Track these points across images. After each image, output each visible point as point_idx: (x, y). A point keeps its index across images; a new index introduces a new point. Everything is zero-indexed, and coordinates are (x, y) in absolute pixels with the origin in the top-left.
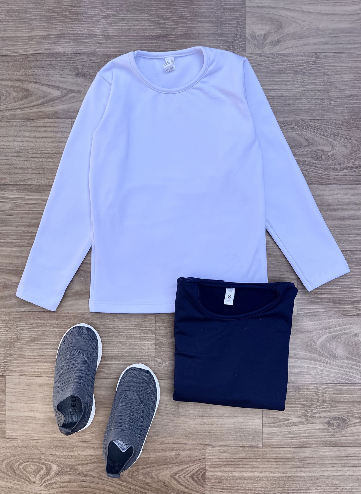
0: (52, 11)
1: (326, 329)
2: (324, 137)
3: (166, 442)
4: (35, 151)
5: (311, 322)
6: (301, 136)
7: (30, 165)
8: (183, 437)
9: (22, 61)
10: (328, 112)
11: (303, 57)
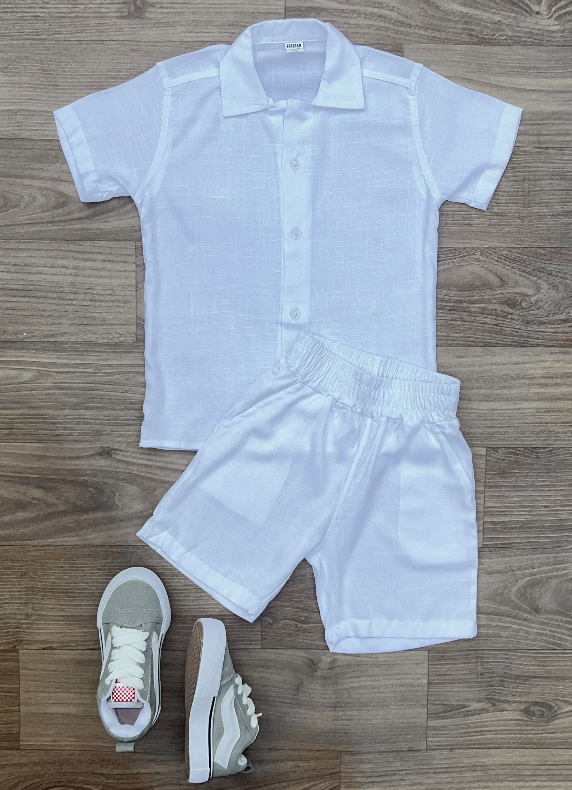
0: (106, 75)
1: (527, 569)
2: (524, 274)
3: (279, 747)
4: (75, 289)
5: (505, 557)
6: (490, 271)
7: (66, 311)
8: (304, 739)
9: (58, 150)
10: (530, 237)
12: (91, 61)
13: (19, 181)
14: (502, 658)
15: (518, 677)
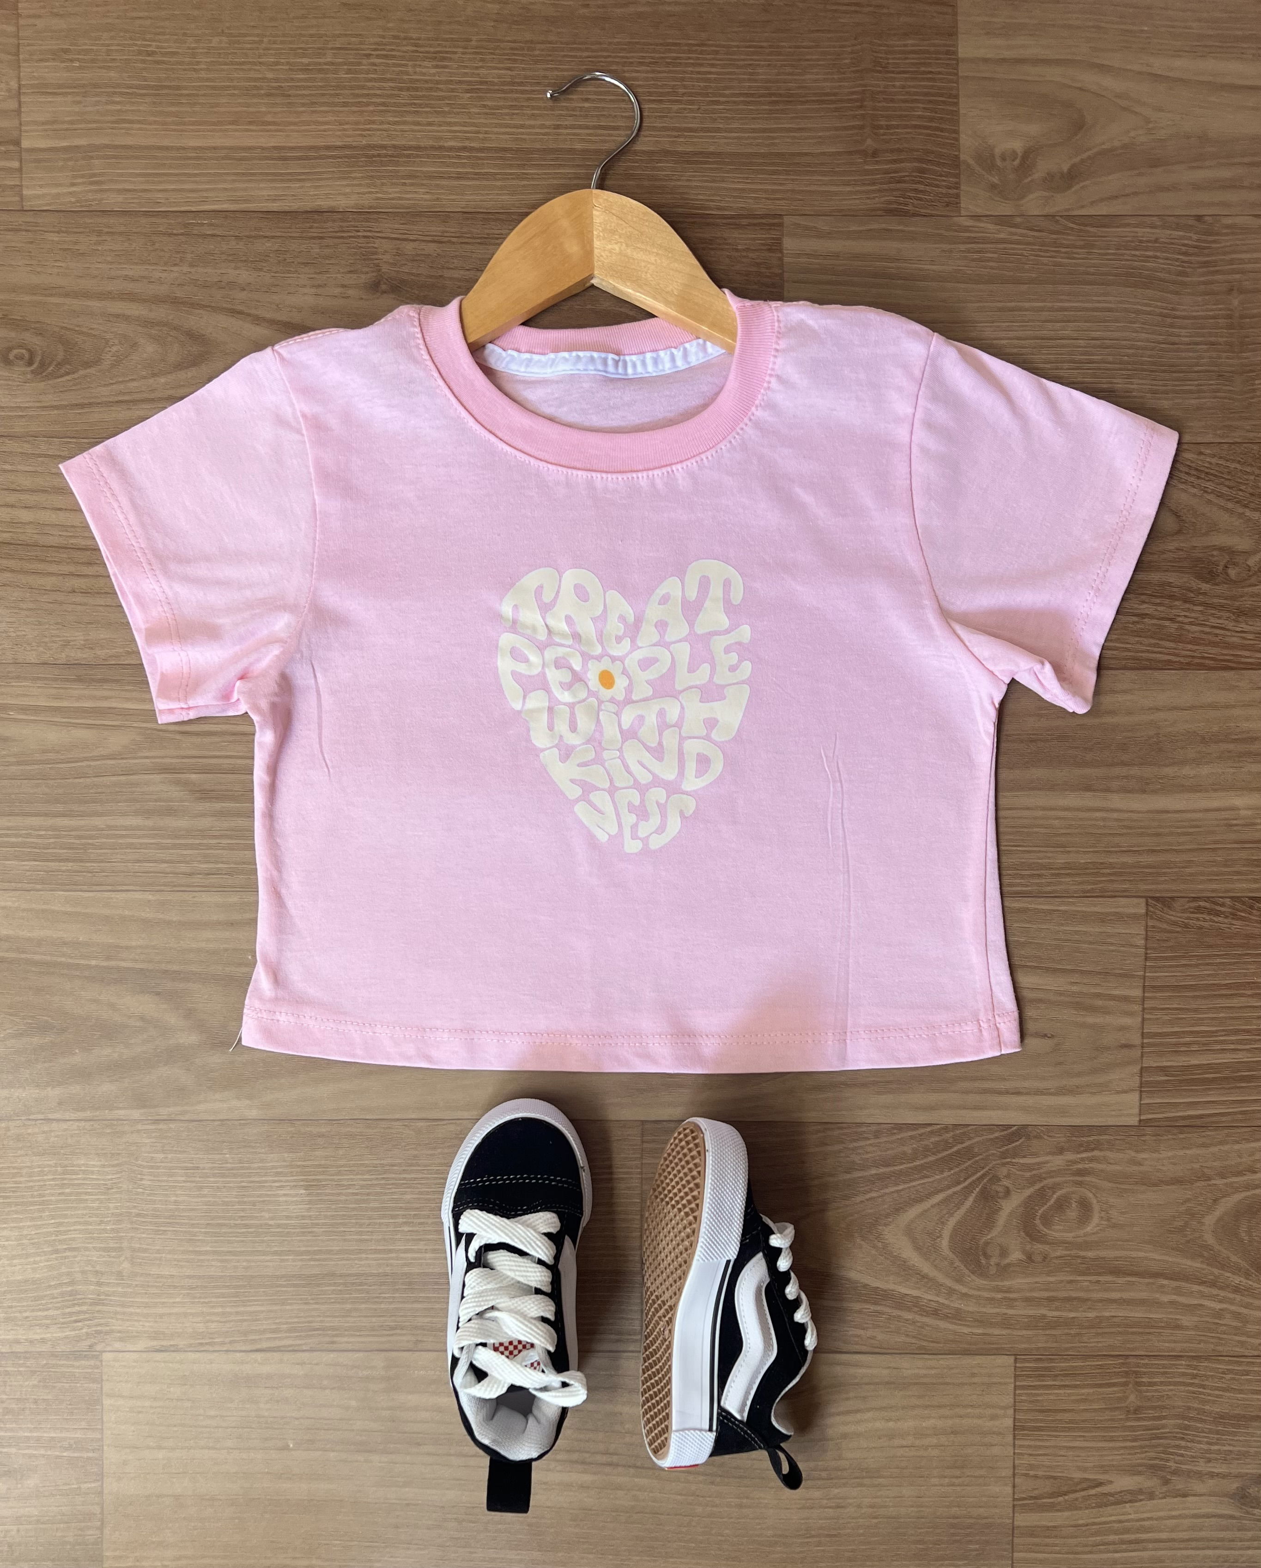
0: (288, 63)
1: (1240, 1173)
2: (1230, 505)
5: (1188, 1148)
9: (182, 234)
10: (1246, 418)
11: (1157, 231)
12: (256, 31)
13: (95, 304)
14: (1184, 1374)
15: (1221, 1418)
